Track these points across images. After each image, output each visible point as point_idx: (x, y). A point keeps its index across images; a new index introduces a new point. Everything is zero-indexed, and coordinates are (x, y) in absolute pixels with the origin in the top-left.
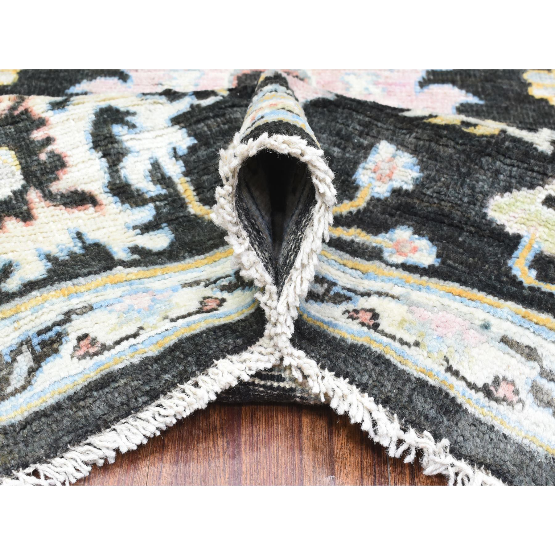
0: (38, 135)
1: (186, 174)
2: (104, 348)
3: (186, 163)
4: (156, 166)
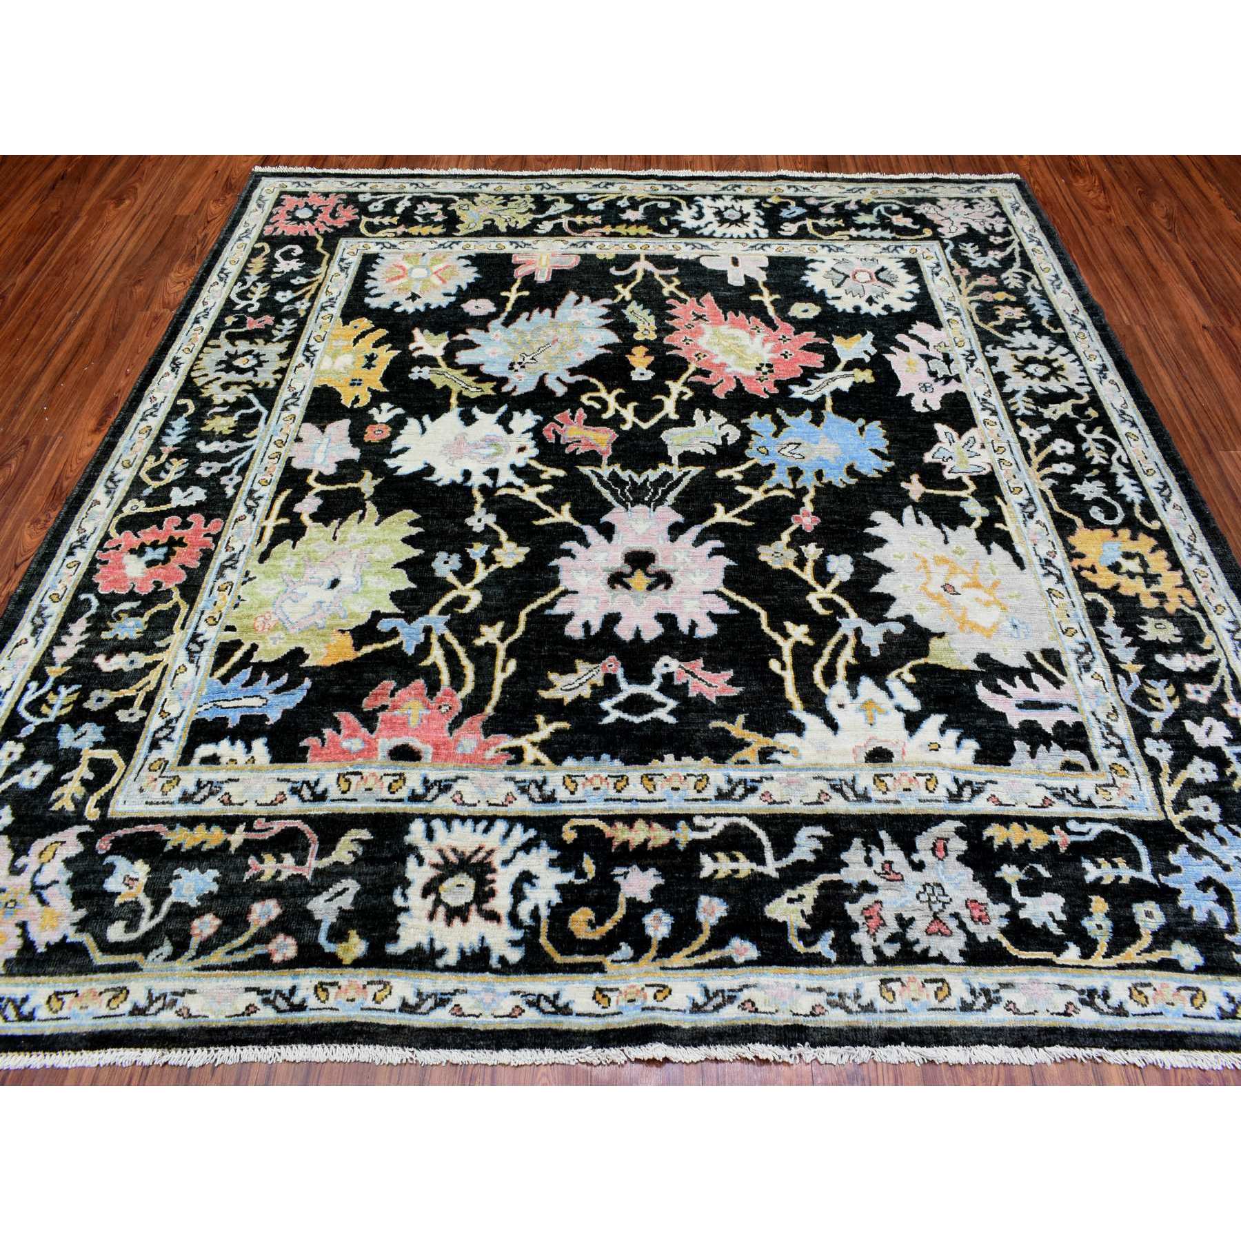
0: (489, 877)
1: (549, 917)
2: (463, 1015)
3: (552, 912)
4: (536, 908)
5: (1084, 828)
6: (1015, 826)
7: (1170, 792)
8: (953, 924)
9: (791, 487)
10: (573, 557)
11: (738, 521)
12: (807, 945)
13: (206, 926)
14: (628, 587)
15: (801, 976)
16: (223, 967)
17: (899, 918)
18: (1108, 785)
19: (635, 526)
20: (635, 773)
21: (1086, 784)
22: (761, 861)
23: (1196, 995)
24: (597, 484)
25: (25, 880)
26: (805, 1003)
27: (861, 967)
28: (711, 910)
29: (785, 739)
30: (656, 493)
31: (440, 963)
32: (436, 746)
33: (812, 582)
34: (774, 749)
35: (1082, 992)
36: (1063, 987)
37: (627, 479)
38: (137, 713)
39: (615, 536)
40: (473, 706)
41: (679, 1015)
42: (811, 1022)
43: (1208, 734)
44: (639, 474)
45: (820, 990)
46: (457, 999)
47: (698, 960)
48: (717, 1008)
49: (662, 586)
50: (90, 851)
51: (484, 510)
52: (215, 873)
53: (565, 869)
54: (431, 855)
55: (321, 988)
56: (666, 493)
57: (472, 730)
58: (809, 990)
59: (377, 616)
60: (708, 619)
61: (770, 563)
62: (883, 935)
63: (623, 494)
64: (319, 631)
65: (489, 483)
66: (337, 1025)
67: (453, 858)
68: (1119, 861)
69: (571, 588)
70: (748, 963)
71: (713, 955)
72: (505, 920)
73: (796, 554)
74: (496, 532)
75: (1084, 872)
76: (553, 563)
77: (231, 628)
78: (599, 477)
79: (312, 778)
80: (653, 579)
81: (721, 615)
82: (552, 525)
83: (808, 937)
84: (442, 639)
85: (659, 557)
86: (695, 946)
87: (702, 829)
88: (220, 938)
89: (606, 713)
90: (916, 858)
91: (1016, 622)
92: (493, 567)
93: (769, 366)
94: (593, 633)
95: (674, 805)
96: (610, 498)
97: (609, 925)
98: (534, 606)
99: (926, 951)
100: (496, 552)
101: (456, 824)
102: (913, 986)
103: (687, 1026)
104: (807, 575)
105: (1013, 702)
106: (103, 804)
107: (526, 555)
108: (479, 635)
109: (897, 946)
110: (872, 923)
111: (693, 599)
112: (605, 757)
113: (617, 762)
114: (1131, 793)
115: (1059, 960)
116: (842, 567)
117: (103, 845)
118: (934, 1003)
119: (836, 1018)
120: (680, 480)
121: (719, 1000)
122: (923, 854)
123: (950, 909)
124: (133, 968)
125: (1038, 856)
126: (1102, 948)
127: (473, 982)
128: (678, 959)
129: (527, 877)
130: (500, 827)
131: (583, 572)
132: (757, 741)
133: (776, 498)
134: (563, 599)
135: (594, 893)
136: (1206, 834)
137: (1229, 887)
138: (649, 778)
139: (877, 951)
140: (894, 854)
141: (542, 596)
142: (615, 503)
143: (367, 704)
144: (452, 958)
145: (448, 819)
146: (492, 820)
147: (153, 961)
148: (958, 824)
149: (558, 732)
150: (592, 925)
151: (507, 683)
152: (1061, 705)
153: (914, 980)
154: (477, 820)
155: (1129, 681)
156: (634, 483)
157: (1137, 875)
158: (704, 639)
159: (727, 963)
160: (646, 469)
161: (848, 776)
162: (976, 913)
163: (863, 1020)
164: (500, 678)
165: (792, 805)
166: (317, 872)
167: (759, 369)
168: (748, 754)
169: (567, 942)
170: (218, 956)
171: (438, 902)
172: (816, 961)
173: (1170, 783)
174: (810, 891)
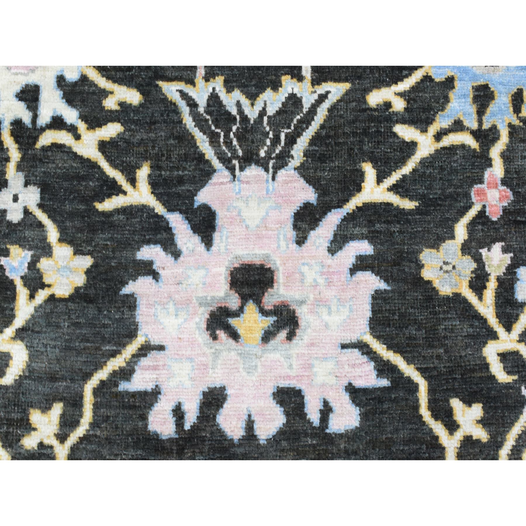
9: (475, 126)
10: (156, 276)
11: (394, 199)
14: (235, 335)
19: (245, 214)
24: (188, 121)
30: (276, 140)
33: (493, 321)
37: (234, 111)
39: (216, 236)
44: (253, 97)
49: (283, 334)
51: (21, 176)
56: (291, 140)
60: (346, 397)
61: (436, 284)
63: (228, 143)
65: (26, 117)
69: (155, 341)
73: (474, 265)
74: (41, 225)
76: (127, 290)
78: (192, 104)
80: (272, 319)
81: (365, 391)
82: (124, 210)
85: (280, 277)
92: (42, 296)
94: (187, 426)
96: (209, 152)
98: (102, 375)
100: (44, 264)
104: (487, 306)
107: (88, 272)
108: (29, 428)
111: (325, 359)
120: (313, 111)
131: (171, 307)
133: (451, 149)
134: (144, 362)
141: (114, 354)
142: (216, 163)
156: (245, 119)
158: (341, 436)
160: (263, 89)
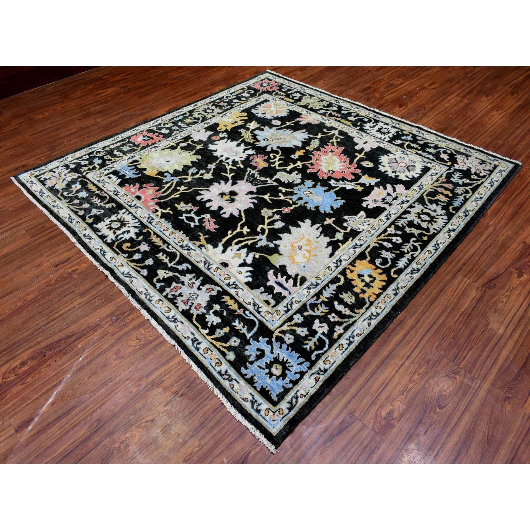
5: (249, 315)
6: (233, 301)
7: (285, 328)
8: (190, 304)
9: (294, 201)
10: (220, 184)
11: (268, 200)
12: (156, 282)
13: (77, 201)
14: (222, 197)
15: (147, 285)
16: (71, 209)
17: (181, 293)
18: (270, 313)
19: (242, 187)
20: (172, 230)
21: (264, 308)
22: (170, 263)
23: (220, 363)
24: (247, 173)
25: (65, 177)
26: (142, 289)
27: (160, 294)
28: (150, 262)
29: (210, 247)
30: (258, 183)
31: (97, 233)
32: (145, 200)
33: (266, 223)
34: (204, 246)
35: (195, 338)
36: (192, 333)
37: (255, 177)
38: (110, 163)
39: (234, 186)
40: (160, 198)
41: (118, 272)
42: (137, 293)
43: (320, 327)
44: (260, 177)
45: (147, 290)
46: (93, 240)
47: (135, 267)
48: (126, 277)
49: (230, 202)
50: (76, 180)
51: (215, 165)
52: (88, 195)
53: (136, 235)
54: (119, 217)
55: (78, 222)
56: (260, 184)
57: (154, 202)
58: (145, 289)
59: (168, 172)
60: (230, 214)
61: (262, 213)
62: (173, 293)
63: (250, 179)
64: (153, 168)
65: (224, 160)
66: (72, 229)
67: (122, 220)
68: (246, 327)
69: (210, 190)
70: (142, 275)
71: (138, 268)
72: (116, 235)
73: (272, 215)
74: (211, 170)
75: (235, 322)
76: (214, 183)
77: (141, 158)
78: (250, 172)
79: (120, 191)
80: (230, 199)
81: (233, 215)
82: (225, 176)
83: (159, 281)
84: (173, 183)
85: (238, 196)
86: (137, 265)
87: (168, 248)
88: (76, 205)
89: (182, 216)
90: (201, 287)
91: (306, 266)
92: (201, 177)
93: (334, 172)
94: (202, 201)
95: (170, 241)
97: (130, 250)
98: (198, 188)
99: (176, 303)
100: (206, 174)
101: (130, 215)
102: (164, 305)
103: (118, 275)
104: (267, 221)
105: (276, 280)
106: (87, 173)
107: (211, 178)
108: (180, 187)
109: (172, 297)
110: (174, 289)
111: (232, 208)
112: (170, 223)
113: (171, 226)
114: (274, 319)
115: (200, 329)
116: (279, 225)
117: (80, 179)
118: (163, 312)
119: (142, 297)
120: (268, 184)
121: (128, 275)
122: (204, 288)
123: (193, 301)
124: (61, 199)
125: (228, 310)
126: (213, 337)
127: (98, 240)
128: (132, 264)
129: (128, 232)
130: (137, 220)
131: (217, 188)
132: (203, 242)
133: (286, 201)
134: (206, 191)
135: (135, 243)
136: (279, 343)
137: (266, 356)
138: (173, 233)
139: (167, 294)
140: (198, 283)
141: (203, 188)
142: (245, 179)
143: (144, 185)
144: (100, 234)
145: (130, 213)
146: (137, 218)
147: (64, 201)
148: (221, 290)
149: (169, 213)
150: (127, 247)
151: (173, 198)
152: (287, 290)
153: (165, 304)
154: (134, 216)
155: (317, 300)
157: (246, 333)
158: (223, 217)
159: (139, 272)
160: (263, 177)
161: (211, 262)
162: (197, 307)
163: (147, 302)
164: (173, 196)
165: (192, 258)
166: (101, 206)
167: (329, 171)
168: (198, 243)
169: (120, 247)
170: (72, 207)
171: (110, 224)
172: (154, 286)
173: (288, 326)
174: (171, 274)
